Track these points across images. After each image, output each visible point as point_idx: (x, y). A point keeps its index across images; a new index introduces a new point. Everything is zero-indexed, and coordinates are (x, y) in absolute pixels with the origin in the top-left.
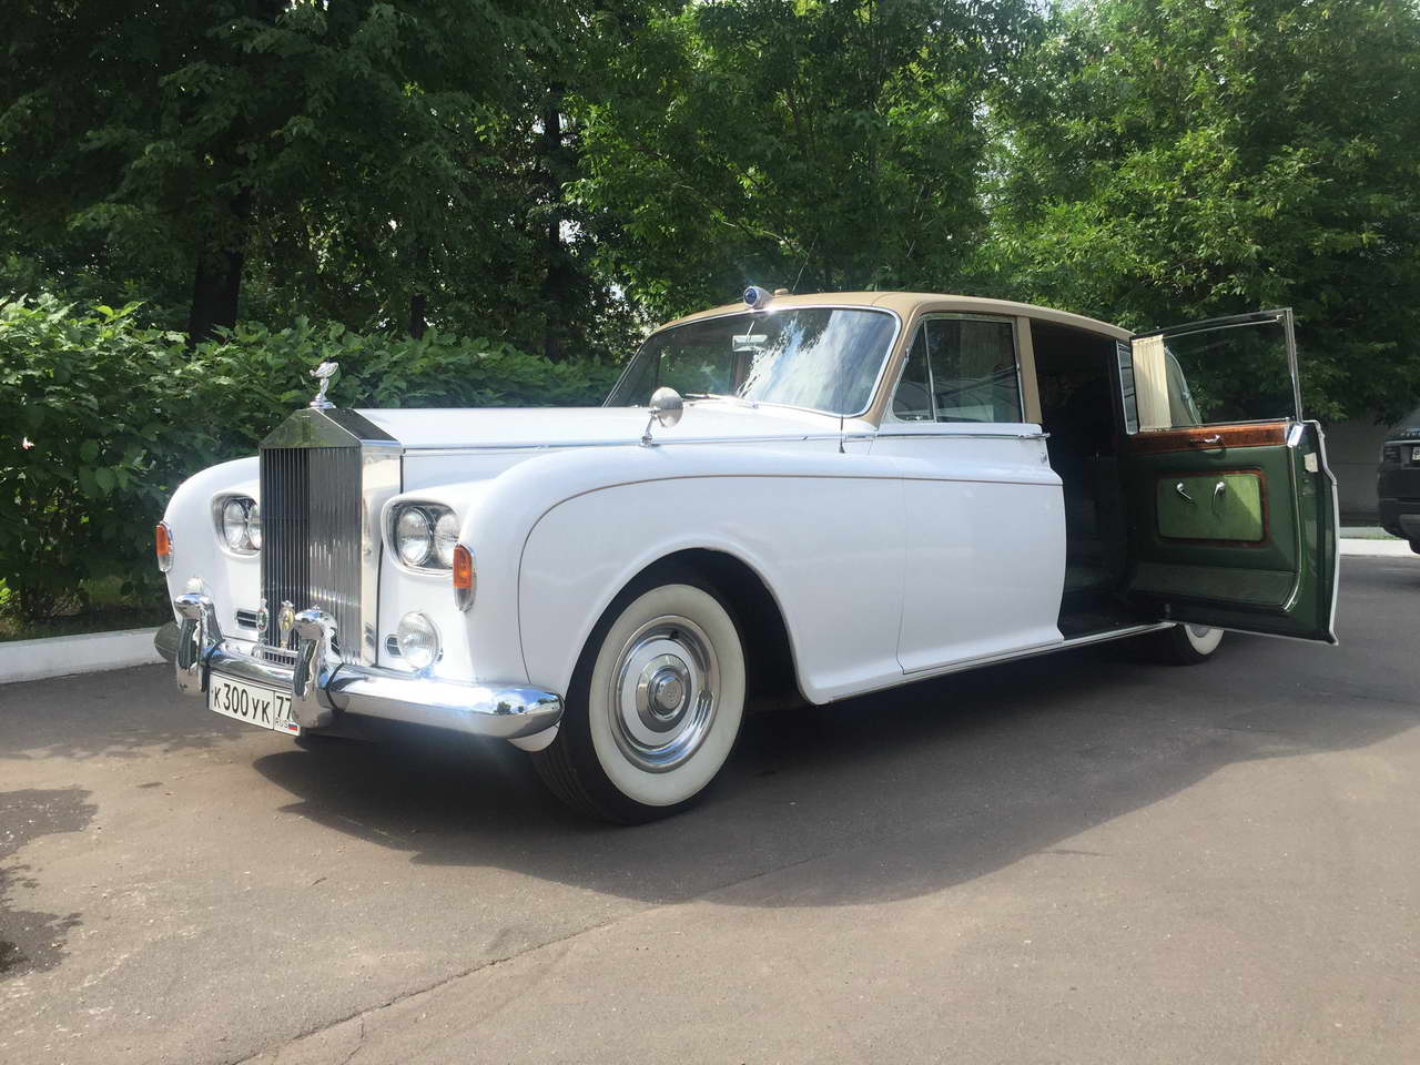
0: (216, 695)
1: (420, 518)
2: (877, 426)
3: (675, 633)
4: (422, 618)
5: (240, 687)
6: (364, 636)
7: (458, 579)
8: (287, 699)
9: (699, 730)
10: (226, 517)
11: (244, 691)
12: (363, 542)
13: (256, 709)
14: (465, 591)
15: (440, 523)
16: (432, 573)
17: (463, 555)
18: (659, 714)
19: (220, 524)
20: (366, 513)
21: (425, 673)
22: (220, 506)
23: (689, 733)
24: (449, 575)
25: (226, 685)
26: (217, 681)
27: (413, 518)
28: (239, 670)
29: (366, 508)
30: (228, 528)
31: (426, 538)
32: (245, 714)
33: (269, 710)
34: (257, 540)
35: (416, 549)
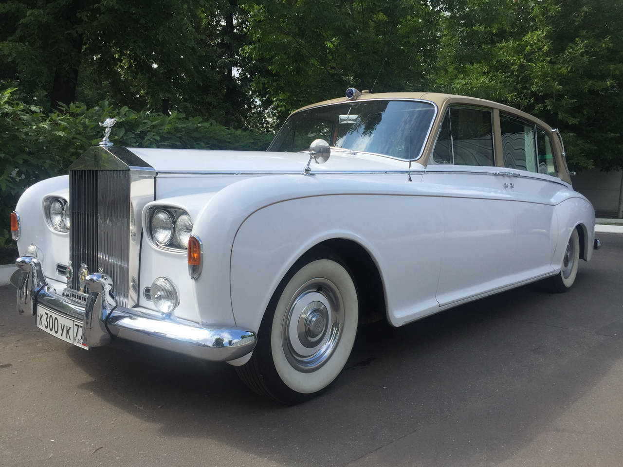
0: (41, 318)
1: (167, 217)
2: (426, 166)
3: (320, 288)
4: (166, 281)
5: (54, 316)
6: (131, 284)
7: (190, 258)
8: (81, 327)
9: (332, 346)
10: (51, 209)
11: (56, 318)
12: (131, 228)
13: (63, 330)
14: (196, 267)
15: (179, 220)
16: (173, 251)
17: (194, 244)
18: (310, 337)
19: (48, 213)
20: (133, 212)
21: (169, 316)
22: (48, 203)
23: (326, 348)
24: (185, 253)
25: (46, 313)
26: (41, 310)
27: (162, 216)
28: (55, 305)
29: (132, 207)
30: (53, 216)
31: (170, 229)
32: (56, 332)
33: (71, 332)
34: (68, 224)
35: (163, 236)
